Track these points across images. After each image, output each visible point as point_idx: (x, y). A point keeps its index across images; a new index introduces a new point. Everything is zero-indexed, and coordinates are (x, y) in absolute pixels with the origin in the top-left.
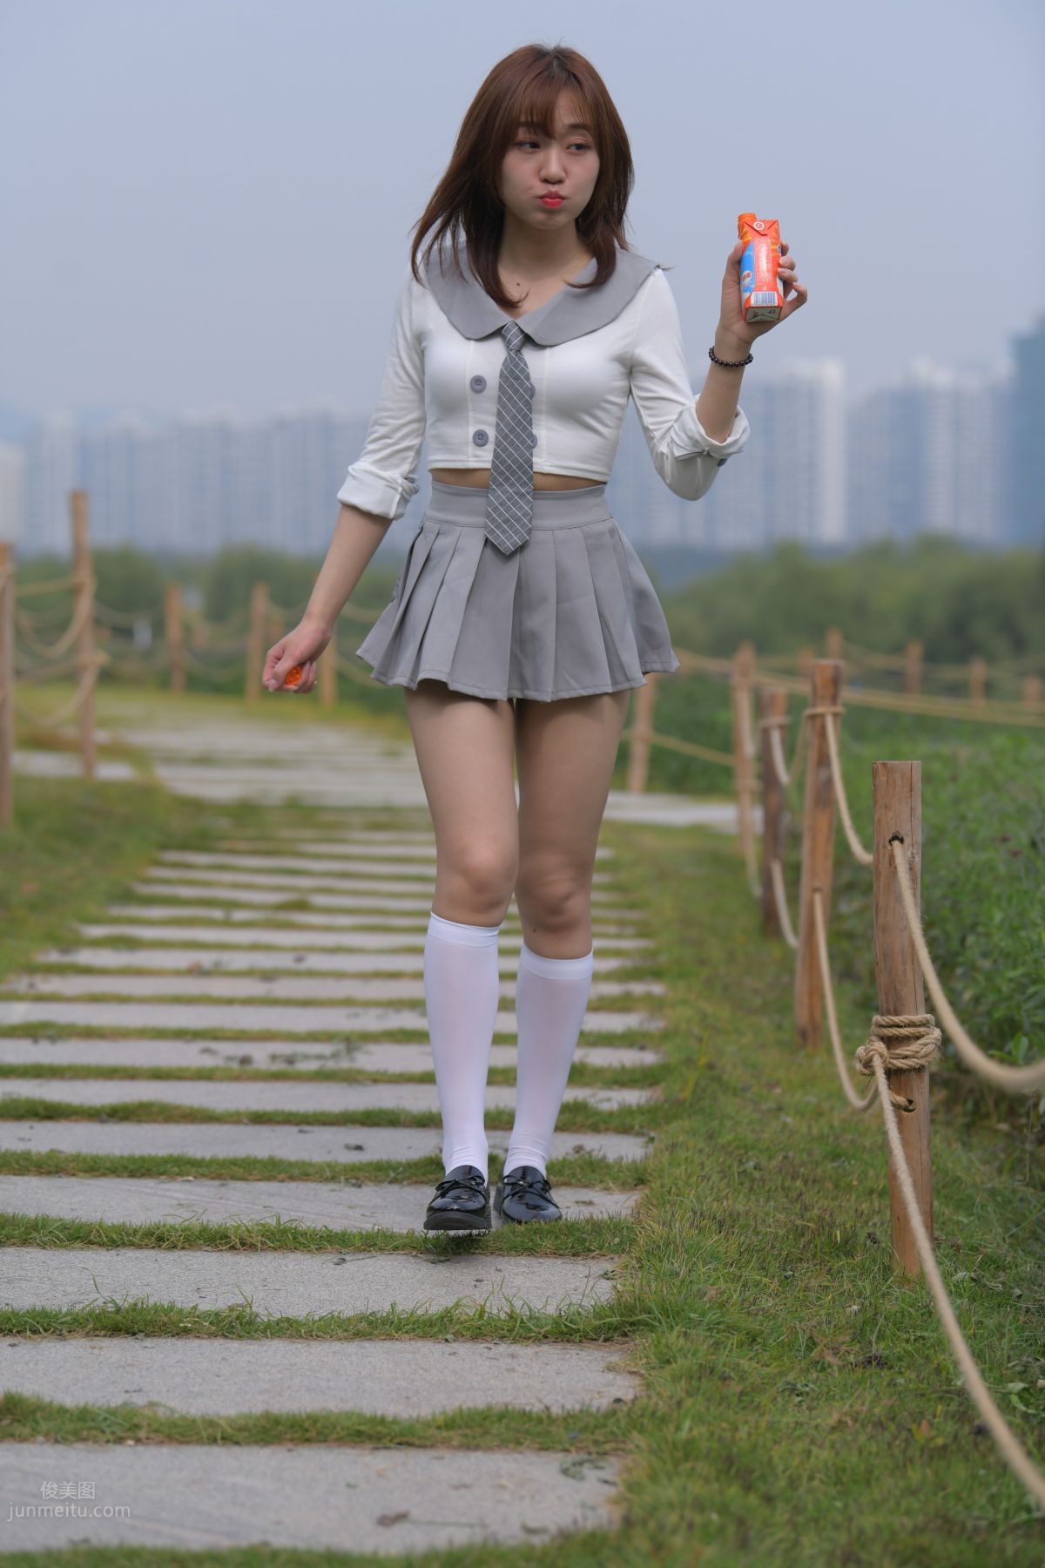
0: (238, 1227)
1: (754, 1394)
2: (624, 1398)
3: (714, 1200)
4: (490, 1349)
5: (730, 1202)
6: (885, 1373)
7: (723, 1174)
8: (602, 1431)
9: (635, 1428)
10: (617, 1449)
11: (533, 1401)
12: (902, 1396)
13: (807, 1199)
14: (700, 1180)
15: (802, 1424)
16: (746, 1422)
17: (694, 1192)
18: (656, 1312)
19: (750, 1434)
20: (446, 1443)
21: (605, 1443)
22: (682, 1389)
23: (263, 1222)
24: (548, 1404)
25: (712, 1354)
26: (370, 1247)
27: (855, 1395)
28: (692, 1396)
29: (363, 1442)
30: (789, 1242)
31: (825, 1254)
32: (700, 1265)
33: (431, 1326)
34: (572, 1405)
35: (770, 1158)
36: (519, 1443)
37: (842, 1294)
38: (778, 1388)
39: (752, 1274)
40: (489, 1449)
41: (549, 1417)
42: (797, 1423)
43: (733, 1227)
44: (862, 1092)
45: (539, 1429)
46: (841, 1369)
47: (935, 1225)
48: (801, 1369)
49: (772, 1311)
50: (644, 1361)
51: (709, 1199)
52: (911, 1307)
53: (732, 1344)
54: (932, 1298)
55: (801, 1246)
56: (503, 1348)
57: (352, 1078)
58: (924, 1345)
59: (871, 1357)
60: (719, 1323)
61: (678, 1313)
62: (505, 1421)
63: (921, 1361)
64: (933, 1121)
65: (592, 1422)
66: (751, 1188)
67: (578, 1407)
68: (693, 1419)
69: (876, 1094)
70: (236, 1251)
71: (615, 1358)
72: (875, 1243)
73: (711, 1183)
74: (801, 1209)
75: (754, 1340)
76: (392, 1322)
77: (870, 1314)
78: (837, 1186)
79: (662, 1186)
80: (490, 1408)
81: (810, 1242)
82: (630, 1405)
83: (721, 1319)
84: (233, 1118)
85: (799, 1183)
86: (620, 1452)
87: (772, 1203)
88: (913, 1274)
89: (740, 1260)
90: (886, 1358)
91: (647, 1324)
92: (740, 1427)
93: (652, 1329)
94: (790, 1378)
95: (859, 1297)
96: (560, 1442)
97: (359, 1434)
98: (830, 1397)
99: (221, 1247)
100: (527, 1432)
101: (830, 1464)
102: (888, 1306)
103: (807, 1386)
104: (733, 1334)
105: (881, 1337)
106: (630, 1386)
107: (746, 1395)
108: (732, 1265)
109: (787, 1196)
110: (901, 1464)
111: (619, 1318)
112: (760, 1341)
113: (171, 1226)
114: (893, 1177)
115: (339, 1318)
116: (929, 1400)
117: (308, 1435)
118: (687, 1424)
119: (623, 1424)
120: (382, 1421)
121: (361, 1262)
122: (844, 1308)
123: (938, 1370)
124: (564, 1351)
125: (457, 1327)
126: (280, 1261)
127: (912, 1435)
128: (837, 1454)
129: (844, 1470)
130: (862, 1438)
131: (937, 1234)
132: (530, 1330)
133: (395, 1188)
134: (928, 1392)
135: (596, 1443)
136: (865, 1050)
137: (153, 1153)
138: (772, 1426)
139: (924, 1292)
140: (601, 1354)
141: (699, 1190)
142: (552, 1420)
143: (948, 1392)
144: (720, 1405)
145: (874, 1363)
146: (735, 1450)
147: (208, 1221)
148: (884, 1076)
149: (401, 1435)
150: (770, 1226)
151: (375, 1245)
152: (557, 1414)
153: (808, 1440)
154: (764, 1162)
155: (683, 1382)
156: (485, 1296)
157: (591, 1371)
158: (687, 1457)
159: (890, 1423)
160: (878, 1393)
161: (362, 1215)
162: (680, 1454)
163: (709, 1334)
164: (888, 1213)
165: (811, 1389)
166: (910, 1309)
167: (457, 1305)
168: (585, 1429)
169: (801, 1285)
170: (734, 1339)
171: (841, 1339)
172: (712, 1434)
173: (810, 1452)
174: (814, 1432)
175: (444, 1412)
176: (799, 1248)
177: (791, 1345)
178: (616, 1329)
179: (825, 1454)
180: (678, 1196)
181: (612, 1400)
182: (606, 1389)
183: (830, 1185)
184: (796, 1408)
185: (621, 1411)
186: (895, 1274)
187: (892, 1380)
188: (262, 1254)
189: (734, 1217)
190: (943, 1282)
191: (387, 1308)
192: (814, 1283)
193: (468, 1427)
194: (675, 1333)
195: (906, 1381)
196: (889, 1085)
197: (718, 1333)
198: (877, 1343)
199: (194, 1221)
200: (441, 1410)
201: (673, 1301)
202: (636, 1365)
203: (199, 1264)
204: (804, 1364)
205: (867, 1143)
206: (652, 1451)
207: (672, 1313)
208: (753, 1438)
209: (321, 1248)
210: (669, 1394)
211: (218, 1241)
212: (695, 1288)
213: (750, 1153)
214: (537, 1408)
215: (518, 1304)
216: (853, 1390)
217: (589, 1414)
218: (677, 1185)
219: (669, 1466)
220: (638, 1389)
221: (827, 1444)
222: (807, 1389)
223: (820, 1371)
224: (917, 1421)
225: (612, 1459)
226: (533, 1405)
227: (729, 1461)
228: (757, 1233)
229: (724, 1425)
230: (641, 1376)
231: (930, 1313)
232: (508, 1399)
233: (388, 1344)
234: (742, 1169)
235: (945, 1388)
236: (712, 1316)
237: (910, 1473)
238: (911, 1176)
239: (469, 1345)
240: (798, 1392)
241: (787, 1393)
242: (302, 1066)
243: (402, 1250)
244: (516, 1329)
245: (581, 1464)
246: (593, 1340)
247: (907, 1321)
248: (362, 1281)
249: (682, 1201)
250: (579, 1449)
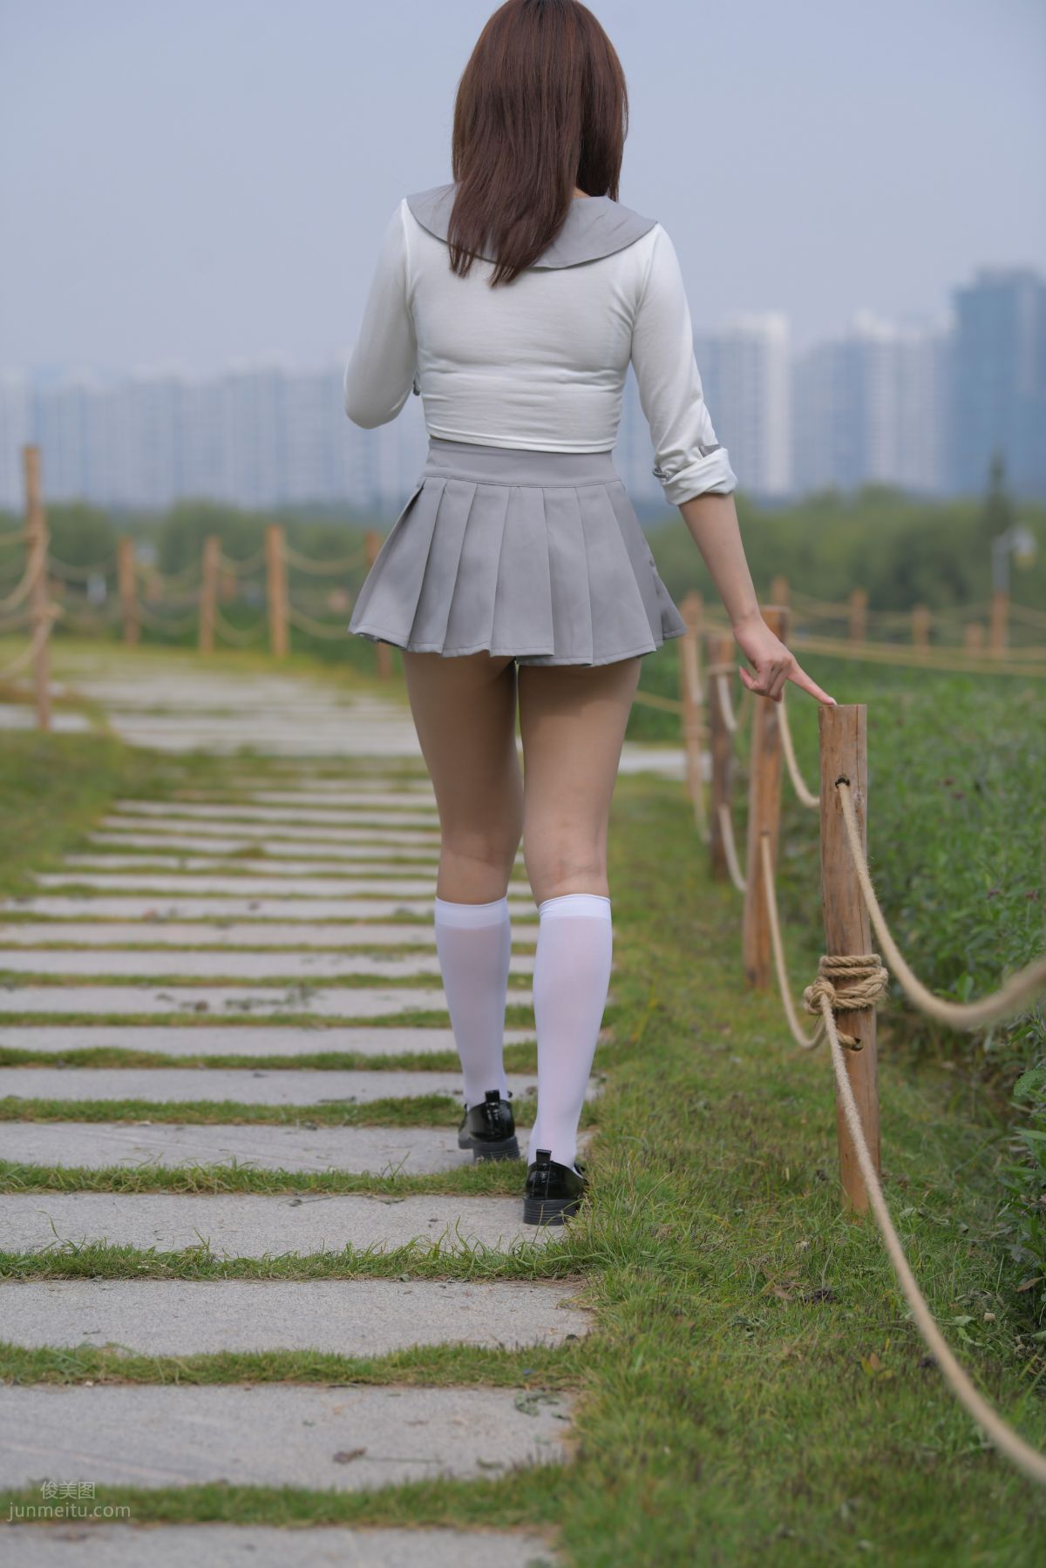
0: (195, 1170)
1: (704, 1330)
2: (577, 1335)
3: (665, 1139)
4: (445, 1287)
5: (681, 1141)
6: (835, 1307)
7: (674, 1114)
8: (556, 1367)
9: (588, 1364)
10: (572, 1385)
11: (487, 1338)
12: (851, 1330)
13: (756, 1137)
14: (651, 1119)
15: (753, 1359)
16: (698, 1357)
17: (644, 1131)
18: (609, 1250)
19: (701, 1369)
20: (402, 1380)
21: (558, 1379)
22: (634, 1325)
23: (219, 1165)
24: (502, 1342)
25: (664, 1290)
26: (325, 1188)
27: (805, 1330)
28: (644, 1332)
29: (320, 1380)
30: (739, 1180)
31: (774, 1191)
32: (652, 1203)
33: (386, 1265)
34: (526, 1341)
35: (720, 1098)
36: (474, 1380)
37: (791, 1230)
38: (729, 1324)
39: (701, 1211)
40: (445, 1385)
41: (503, 1353)
42: (747, 1357)
43: (683, 1165)
44: (809, 1032)
45: (493, 1366)
46: (791, 1303)
47: (883, 1162)
48: (752, 1304)
49: (723, 1248)
50: (597, 1298)
51: (660, 1139)
52: (859, 1242)
53: (684, 1281)
54: (880, 1234)
55: (751, 1184)
56: (457, 1287)
57: (306, 1023)
58: (872, 1279)
59: (820, 1292)
60: (670, 1260)
61: (630, 1250)
62: (460, 1358)
63: (869, 1295)
64: (880, 1060)
65: (546, 1359)
66: (701, 1128)
67: (531, 1344)
68: (645, 1355)
69: (824, 1034)
70: (193, 1194)
71: (568, 1296)
72: (823, 1180)
73: (662, 1122)
74: (750, 1147)
75: (705, 1276)
76: (348, 1262)
77: (819, 1249)
78: (785, 1125)
79: (614, 1126)
80: (445, 1346)
81: (760, 1179)
82: (582, 1342)
83: (672, 1256)
84: (190, 1063)
85: (748, 1122)
86: (573, 1388)
87: (722, 1142)
88: (860, 1211)
89: (690, 1198)
90: (835, 1293)
91: (599, 1262)
92: (692, 1362)
93: (604, 1266)
94: (741, 1313)
95: (808, 1233)
96: (514, 1379)
97: (316, 1372)
98: (780, 1331)
99: (178, 1190)
100: (482, 1369)
101: (780, 1397)
102: (836, 1242)
103: (757, 1320)
104: (685, 1271)
105: (830, 1272)
106: (583, 1323)
107: (697, 1331)
108: (682, 1203)
109: (737, 1135)
110: (851, 1397)
111: (571, 1256)
112: (710, 1277)
113: (128, 1170)
114: (841, 1114)
115: (295, 1258)
116: (877, 1334)
117: (265, 1374)
118: (640, 1359)
119: (576, 1360)
120: (339, 1360)
121: (316, 1204)
122: (793, 1244)
123: (886, 1304)
124: (518, 1289)
125: (412, 1266)
126: (236, 1203)
127: (862, 1368)
128: (788, 1387)
129: (795, 1403)
130: (812, 1372)
131: (884, 1170)
132: (483, 1269)
133: (350, 1130)
134: (877, 1325)
135: (550, 1378)
136: (813, 989)
137: (110, 1098)
138: (723, 1361)
139: (872, 1228)
140: (554, 1291)
141: (651, 1129)
142: (506, 1357)
143: (897, 1325)
144: (671, 1340)
145: (823, 1298)
146: (687, 1385)
147: (165, 1164)
148: (832, 1015)
149: (357, 1373)
150: (720, 1164)
151: (330, 1186)
152: (512, 1351)
153: (759, 1374)
154: (714, 1102)
155: (635, 1317)
156: (439, 1235)
157: (544, 1308)
158: (639, 1392)
159: (840, 1357)
160: (828, 1327)
161: (318, 1157)
162: (633, 1389)
163: (660, 1270)
164: (836, 1150)
165: (761, 1324)
166: (859, 1245)
167: (412, 1245)
168: (538, 1365)
169: (751, 1221)
170: (686, 1276)
171: (791, 1274)
172: (664, 1369)
173: (761, 1385)
174: (765, 1367)
175: (400, 1351)
176: (749, 1186)
177: (741, 1282)
178: (569, 1267)
179: (776, 1388)
180: (629, 1135)
181: (565, 1336)
182: (559, 1326)
183: (778, 1124)
184: (747, 1343)
185: (574, 1347)
186: (843, 1211)
187: (842, 1314)
188: (219, 1196)
189: (685, 1155)
190: (891, 1218)
191: (343, 1248)
192: (764, 1220)
193: (423, 1364)
194: (627, 1270)
195: (855, 1315)
196: (837, 1024)
197: (669, 1269)
198: (826, 1278)
199: (151, 1164)
200: (396, 1348)
201: (625, 1239)
202: (589, 1302)
203: (156, 1207)
204: (754, 1300)
205: (815, 1082)
206: (605, 1386)
207: (623, 1251)
208: (705, 1372)
209: (276, 1190)
210: (622, 1329)
211: (175, 1185)
212: (647, 1225)
213: (700, 1093)
214: (491, 1345)
215: (472, 1243)
216: (803, 1325)
217: (543, 1350)
218: (628, 1124)
219: (622, 1401)
220: (591, 1325)
221: (778, 1377)
222: (758, 1324)
223: (771, 1306)
224: (866, 1355)
225: (565, 1394)
226: (487, 1342)
227: (682, 1395)
228: (707, 1171)
229: (675, 1359)
230: (594, 1312)
231: (878, 1248)
232: (461, 1337)
233: (344, 1284)
234: (692, 1108)
235: (893, 1321)
236: (663, 1254)
237: (860, 1405)
238: (859, 1113)
239: (424, 1284)
240: (748, 1327)
241: (738, 1328)
242: (257, 1012)
243: (358, 1191)
244: (471, 1269)
245: (535, 1399)
246: (546, 1277)
247: (855, 1256)
248: (318, 1222)
249: (633, 1140)
250: (533, 1385)
